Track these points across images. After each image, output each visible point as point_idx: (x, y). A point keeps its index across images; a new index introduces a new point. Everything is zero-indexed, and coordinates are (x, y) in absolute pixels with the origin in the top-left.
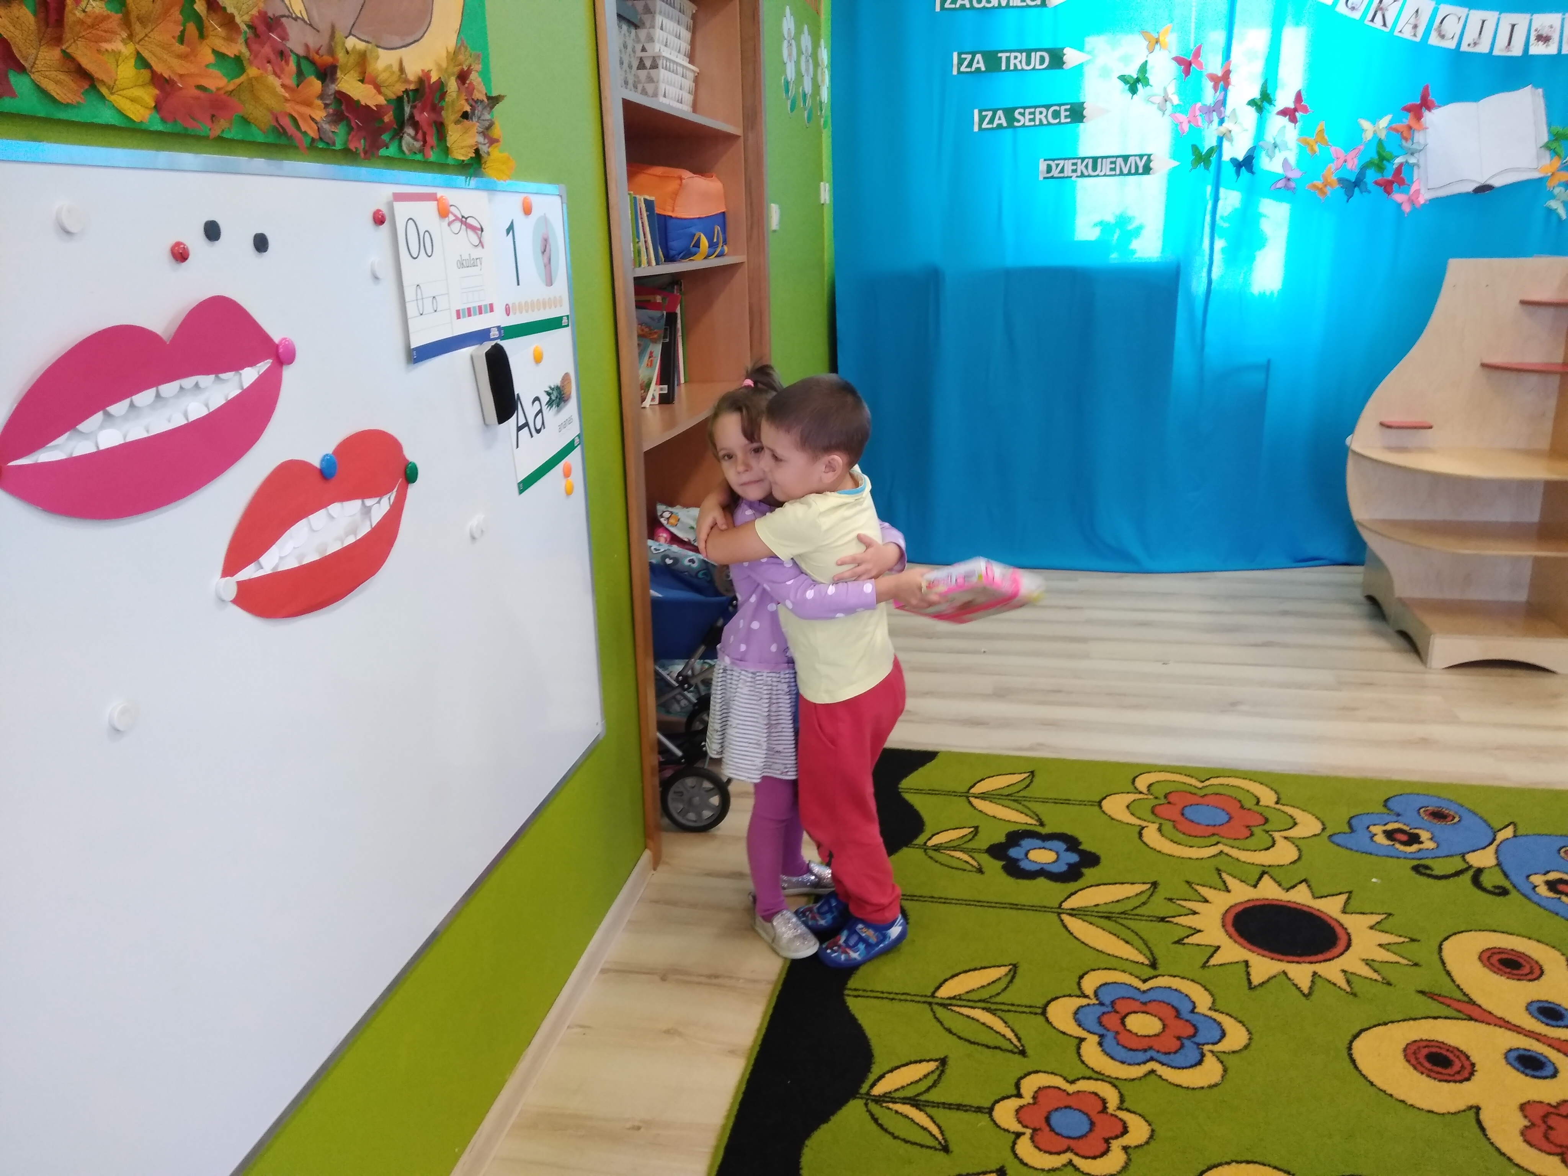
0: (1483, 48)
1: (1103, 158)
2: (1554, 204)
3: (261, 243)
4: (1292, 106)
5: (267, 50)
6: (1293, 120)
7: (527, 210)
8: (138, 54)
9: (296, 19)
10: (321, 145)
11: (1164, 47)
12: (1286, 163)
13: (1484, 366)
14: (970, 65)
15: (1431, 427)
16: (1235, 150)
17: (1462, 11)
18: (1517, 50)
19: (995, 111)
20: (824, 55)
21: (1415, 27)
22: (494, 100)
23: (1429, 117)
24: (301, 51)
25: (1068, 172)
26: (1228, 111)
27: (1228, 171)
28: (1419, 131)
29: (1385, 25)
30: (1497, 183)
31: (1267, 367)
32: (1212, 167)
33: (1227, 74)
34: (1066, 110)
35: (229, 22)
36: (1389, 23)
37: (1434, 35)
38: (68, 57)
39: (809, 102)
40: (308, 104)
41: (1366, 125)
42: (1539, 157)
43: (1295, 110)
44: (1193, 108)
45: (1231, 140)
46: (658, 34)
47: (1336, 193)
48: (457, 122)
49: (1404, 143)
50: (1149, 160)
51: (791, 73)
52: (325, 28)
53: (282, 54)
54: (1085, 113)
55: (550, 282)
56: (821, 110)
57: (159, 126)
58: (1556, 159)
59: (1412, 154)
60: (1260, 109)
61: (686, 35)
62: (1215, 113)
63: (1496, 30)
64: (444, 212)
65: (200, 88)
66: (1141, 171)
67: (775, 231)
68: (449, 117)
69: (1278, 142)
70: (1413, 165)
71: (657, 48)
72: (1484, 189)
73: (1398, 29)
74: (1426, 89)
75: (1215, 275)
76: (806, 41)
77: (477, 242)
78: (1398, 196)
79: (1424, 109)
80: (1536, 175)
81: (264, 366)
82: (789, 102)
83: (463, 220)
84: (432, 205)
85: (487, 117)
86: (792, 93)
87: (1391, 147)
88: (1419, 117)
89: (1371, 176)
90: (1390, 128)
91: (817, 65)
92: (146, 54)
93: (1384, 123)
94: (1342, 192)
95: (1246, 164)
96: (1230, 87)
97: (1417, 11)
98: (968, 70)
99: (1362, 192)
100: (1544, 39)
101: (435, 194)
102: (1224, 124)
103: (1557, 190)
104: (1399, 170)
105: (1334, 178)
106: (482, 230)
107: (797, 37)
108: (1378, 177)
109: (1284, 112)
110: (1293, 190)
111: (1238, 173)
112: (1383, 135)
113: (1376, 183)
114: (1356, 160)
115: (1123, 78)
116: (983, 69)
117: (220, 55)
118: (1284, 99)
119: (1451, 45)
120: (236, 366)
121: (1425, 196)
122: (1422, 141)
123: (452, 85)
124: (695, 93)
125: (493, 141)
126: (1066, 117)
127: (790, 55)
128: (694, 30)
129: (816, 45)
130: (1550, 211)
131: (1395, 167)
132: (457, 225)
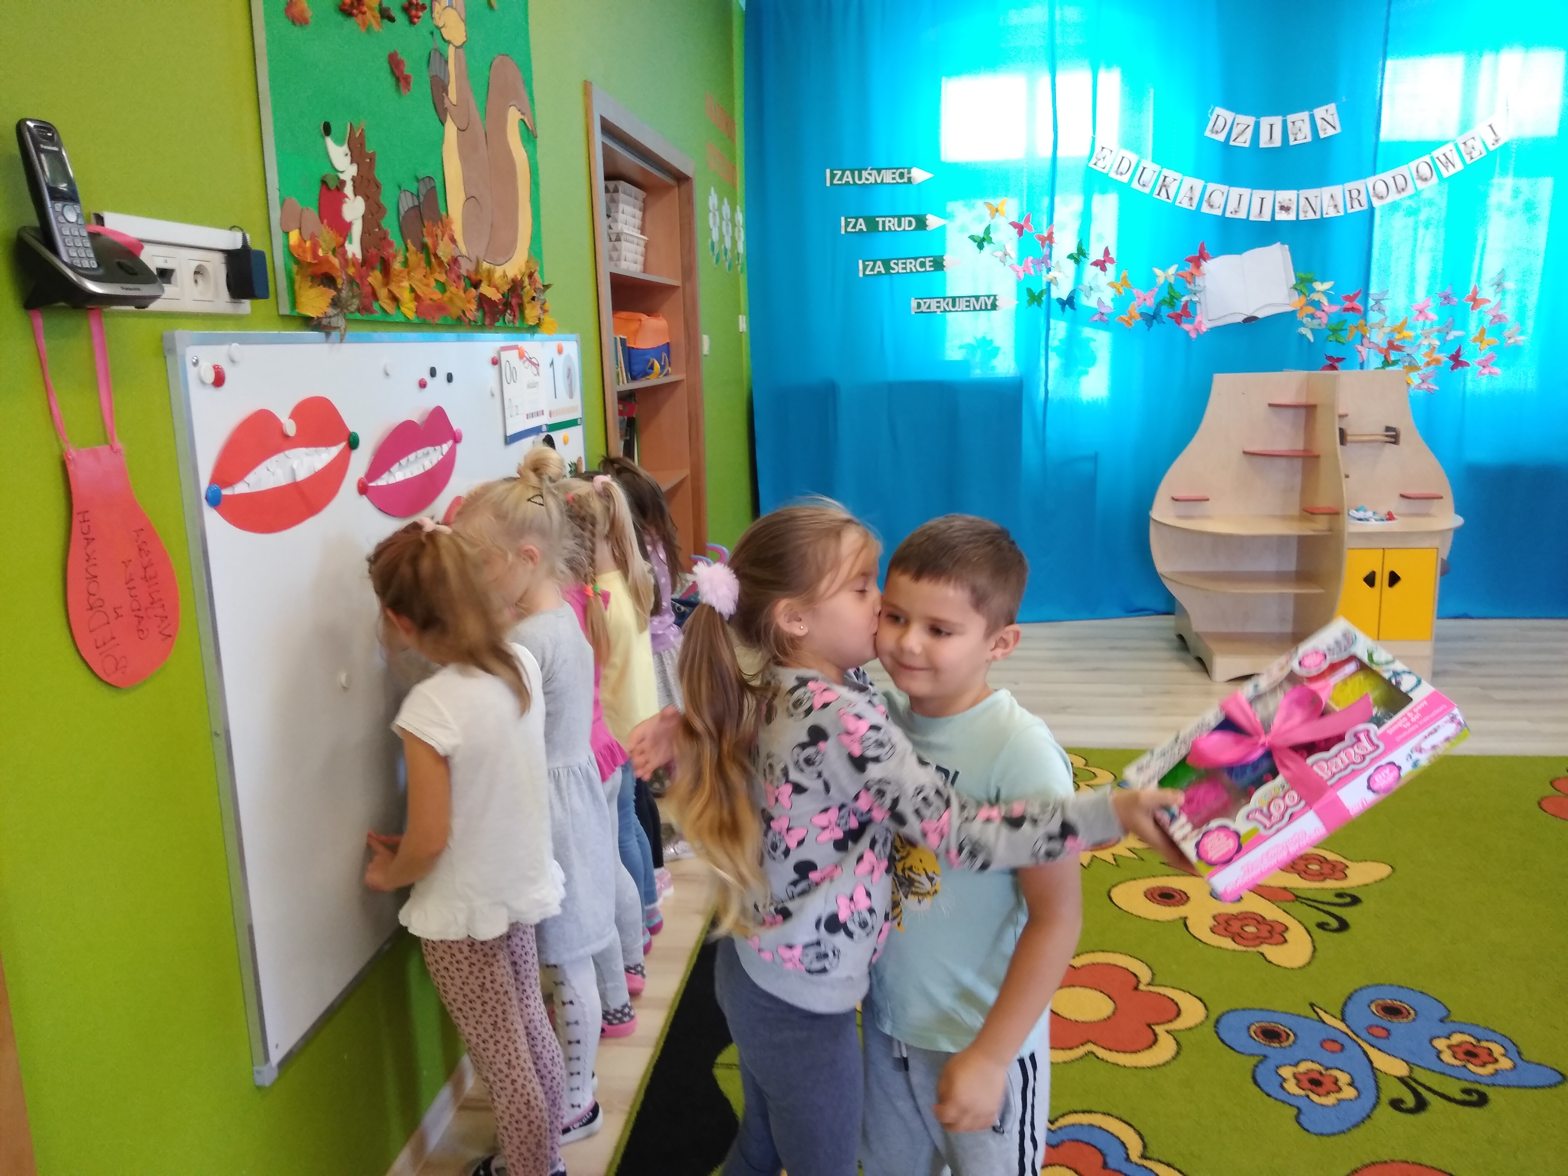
0: (1242, 215)
1: (959, 297)
2: (1303, 330)
3: (450, 378)
4: (1103, 259)
5: (453, 276)
6: (1104, 269)
7: (560, 351)
8: (411, 286)
9: (463, 256)
10: (473, 323)
11: (1003, 215)
12: (1100, 302)
13: (1245, 453)
14: (854, 227)
15: (1208, 500)
16: (1061, 292)
17: (1225, 188)
18: (1267, 217)
19: (875, 262)
20: (740, 218)
21: (1191, 199)
22: (547, 287)
23: (1206, 266)
24: (465, 274)
25: (933, 308)
26: (1053, 263)
27: (1056, 307)
28: (1199, 276)
29: (1168, 198)
30: (1260, 315)
31: (1095, 458)
32: (1044, 305)
33: (1051, 235)
34: (930, 261)
35: (441, 263)
36: (1172, 196)
37: (1205, 205)
38: (390, 291)
39: (729, 254)
40: (469, 302)
41: (1158, 272)
42: (1290, 296)
43: (1104, 261)
44: (1027, 260)
45: (1056, 284)
46: (621, 217)
47: (1140, 323)
48: (529, 302)
49: (1189, 286)
50: (995, 299)
51: (715, 236)
52: (474, 259)
53: (459, 277)
54: (944, 264)
55: (571, 396)
56: (738, 260)
57: (417, 321)
58: (1302, 297)
59: (1195, 294)
60: (1077, 261)
61: (639, 214)
62: (1043, 265)
63: (1250, 201)
64: (521, 356)
65: (431, 299)
66: (989, 307)
67: (706, 355)
68: (526, 299)
69: (1093, 285)
70: (1195, 303)
71: (620, 227)
72: (1250, 320)
73: (1178, 200)
74: (1202, 245)
75: (1049, 388)
76: (726, 209)
77: (535, 372)
78: (1186, 326)
79: (1201, 260)
80: (1289, 309)
81: (450, 443)
82: (715, 258)
83: (530, 360)
84: (516, 352)
85: (542, 297)
86: (716, 251)
87: (1178, 289)
88: (1198, 266)
89: (1165, 311)
90: (1177, 275)
91: (734, 225)
92: (414, 286)
93: (1172, 270)
94: (1144, 322)
95: (1069, 302)
96: (1053, 245)
97: (1191, 188)
98: (853, 230)
99: (1158, 323)
100: (1285, 208)
101: (517, 346)
102: (1050, 273)
103: (1305, 320)
104: (1185, 306)
105: (1136, 313)
106: (538, 365)
107: (719, 209)
108: (1171, 312)
109: (1096, 263)
110: (1106, 322)
111: (1063, 309)
112: (1172, 280)
113: (1169, 316)
114: (1152, 299)
115: (972, 238)
116: (865, 230)
117: (436, 281)
118: (1096, 254)
119: (1218, 212)
120: (440, 443)
121: (1206, 326)
122: (1202, 285)
123: (526, 281)
124: (646, 256)
125: (545, 311)
126: (930, 266)
127: (714, 223)
128: (644, 210)
129: (733, 210)
130: (1302, 336)
131: (1182, 304)
132: (527, 363)
